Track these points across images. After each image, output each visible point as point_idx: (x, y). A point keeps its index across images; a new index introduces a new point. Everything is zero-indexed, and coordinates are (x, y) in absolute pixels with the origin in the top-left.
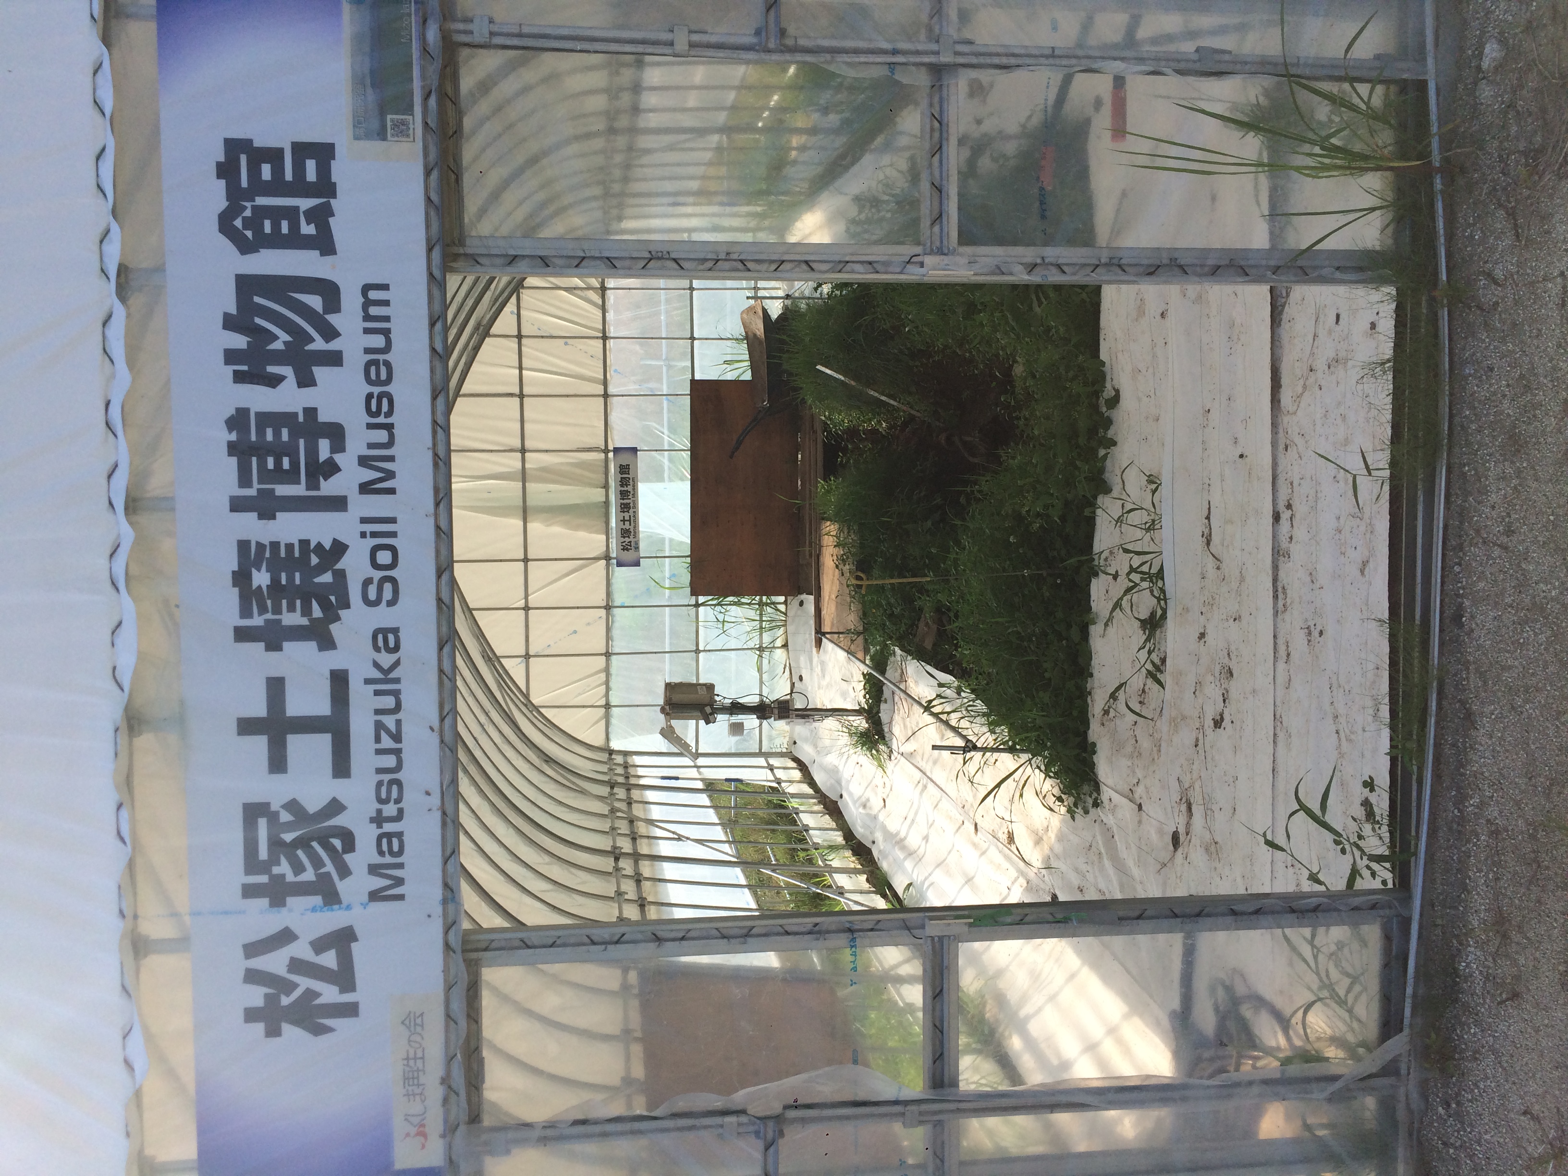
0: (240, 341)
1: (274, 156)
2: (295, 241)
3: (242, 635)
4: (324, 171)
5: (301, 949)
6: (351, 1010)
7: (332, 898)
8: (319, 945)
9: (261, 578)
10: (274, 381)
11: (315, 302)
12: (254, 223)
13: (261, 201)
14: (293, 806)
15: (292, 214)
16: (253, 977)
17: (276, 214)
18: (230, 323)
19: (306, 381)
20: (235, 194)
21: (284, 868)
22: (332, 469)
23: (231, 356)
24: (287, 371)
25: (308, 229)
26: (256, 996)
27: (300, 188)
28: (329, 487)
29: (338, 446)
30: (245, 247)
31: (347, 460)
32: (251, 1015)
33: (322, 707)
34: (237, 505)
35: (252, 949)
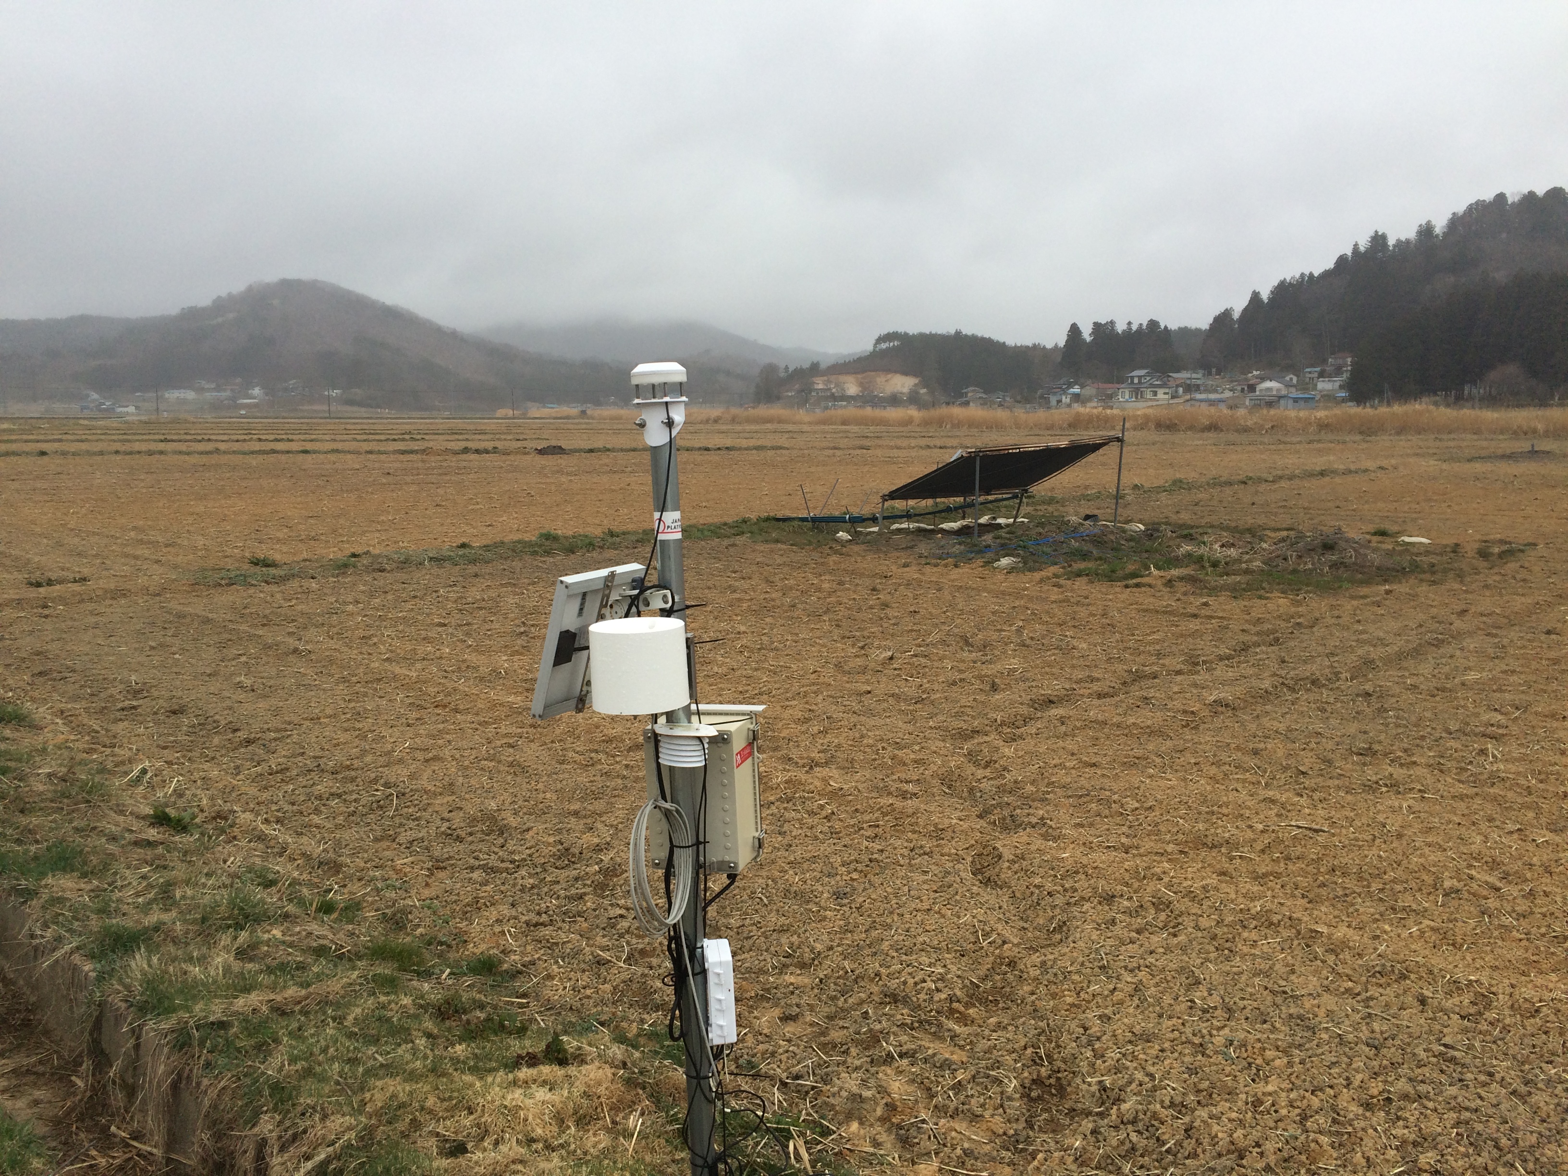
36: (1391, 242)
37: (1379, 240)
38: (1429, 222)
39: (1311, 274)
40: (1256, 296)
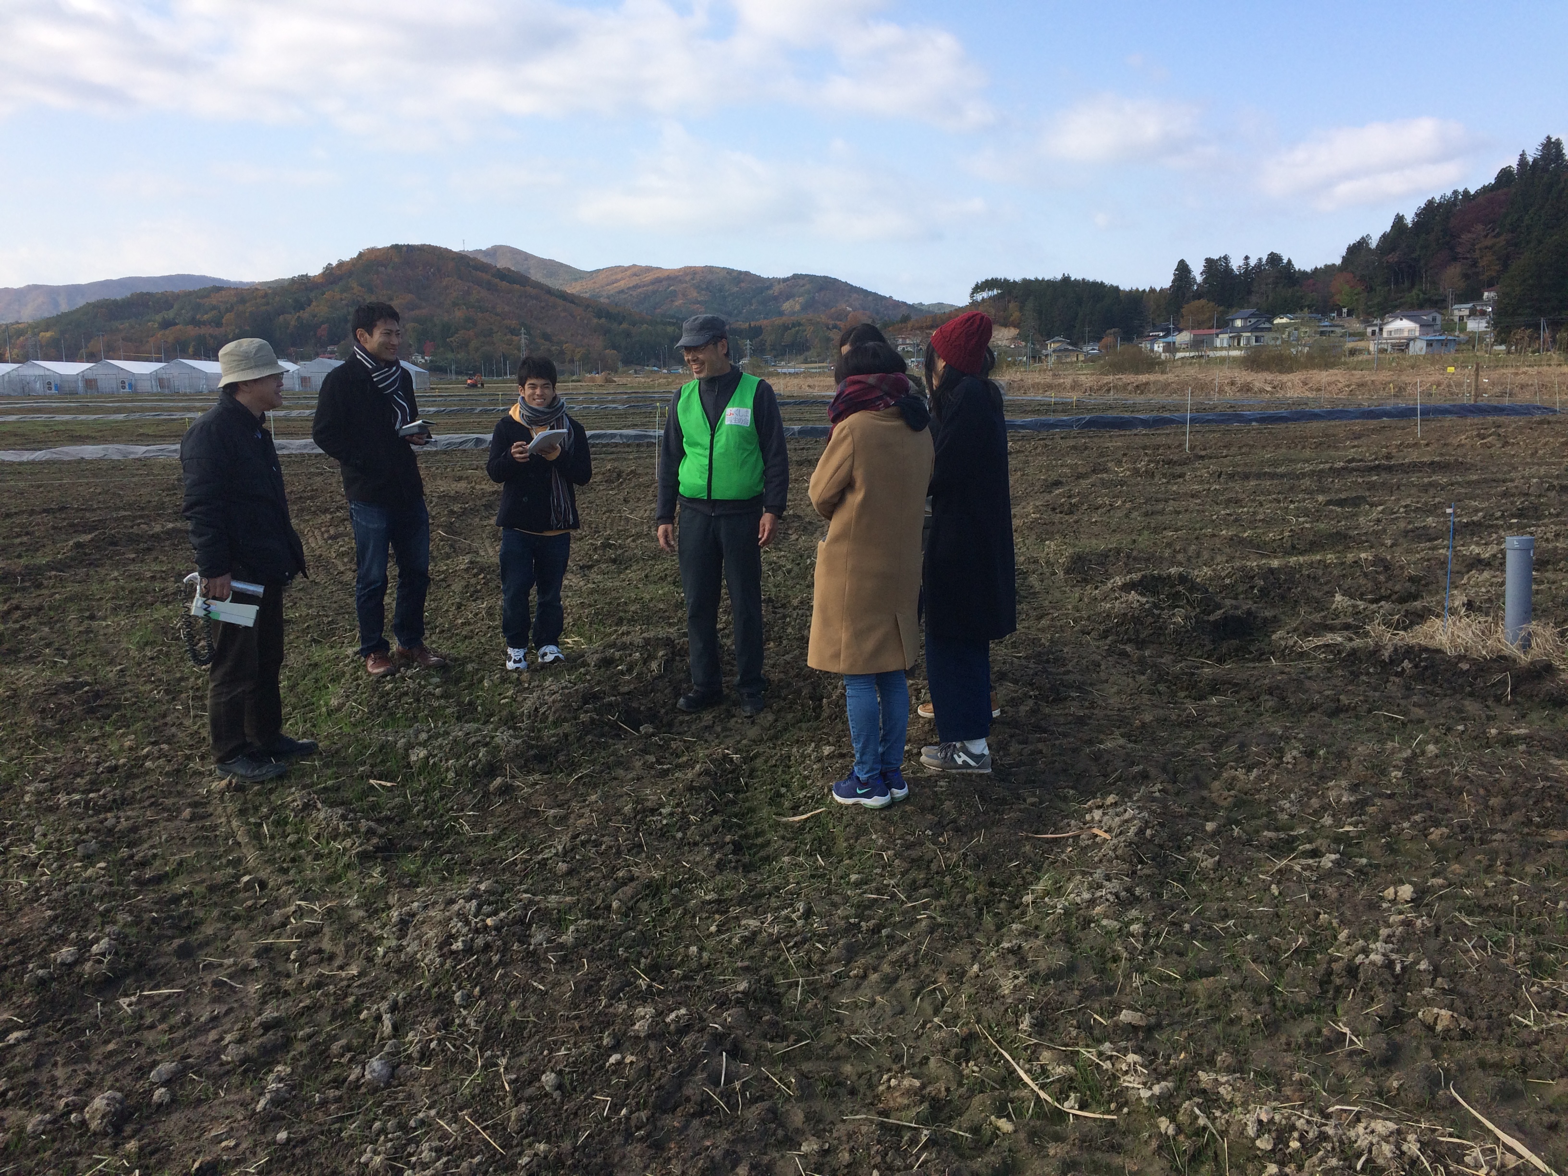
37: (1552, 149)
39: (1466, 191)
40: (1399, 219)
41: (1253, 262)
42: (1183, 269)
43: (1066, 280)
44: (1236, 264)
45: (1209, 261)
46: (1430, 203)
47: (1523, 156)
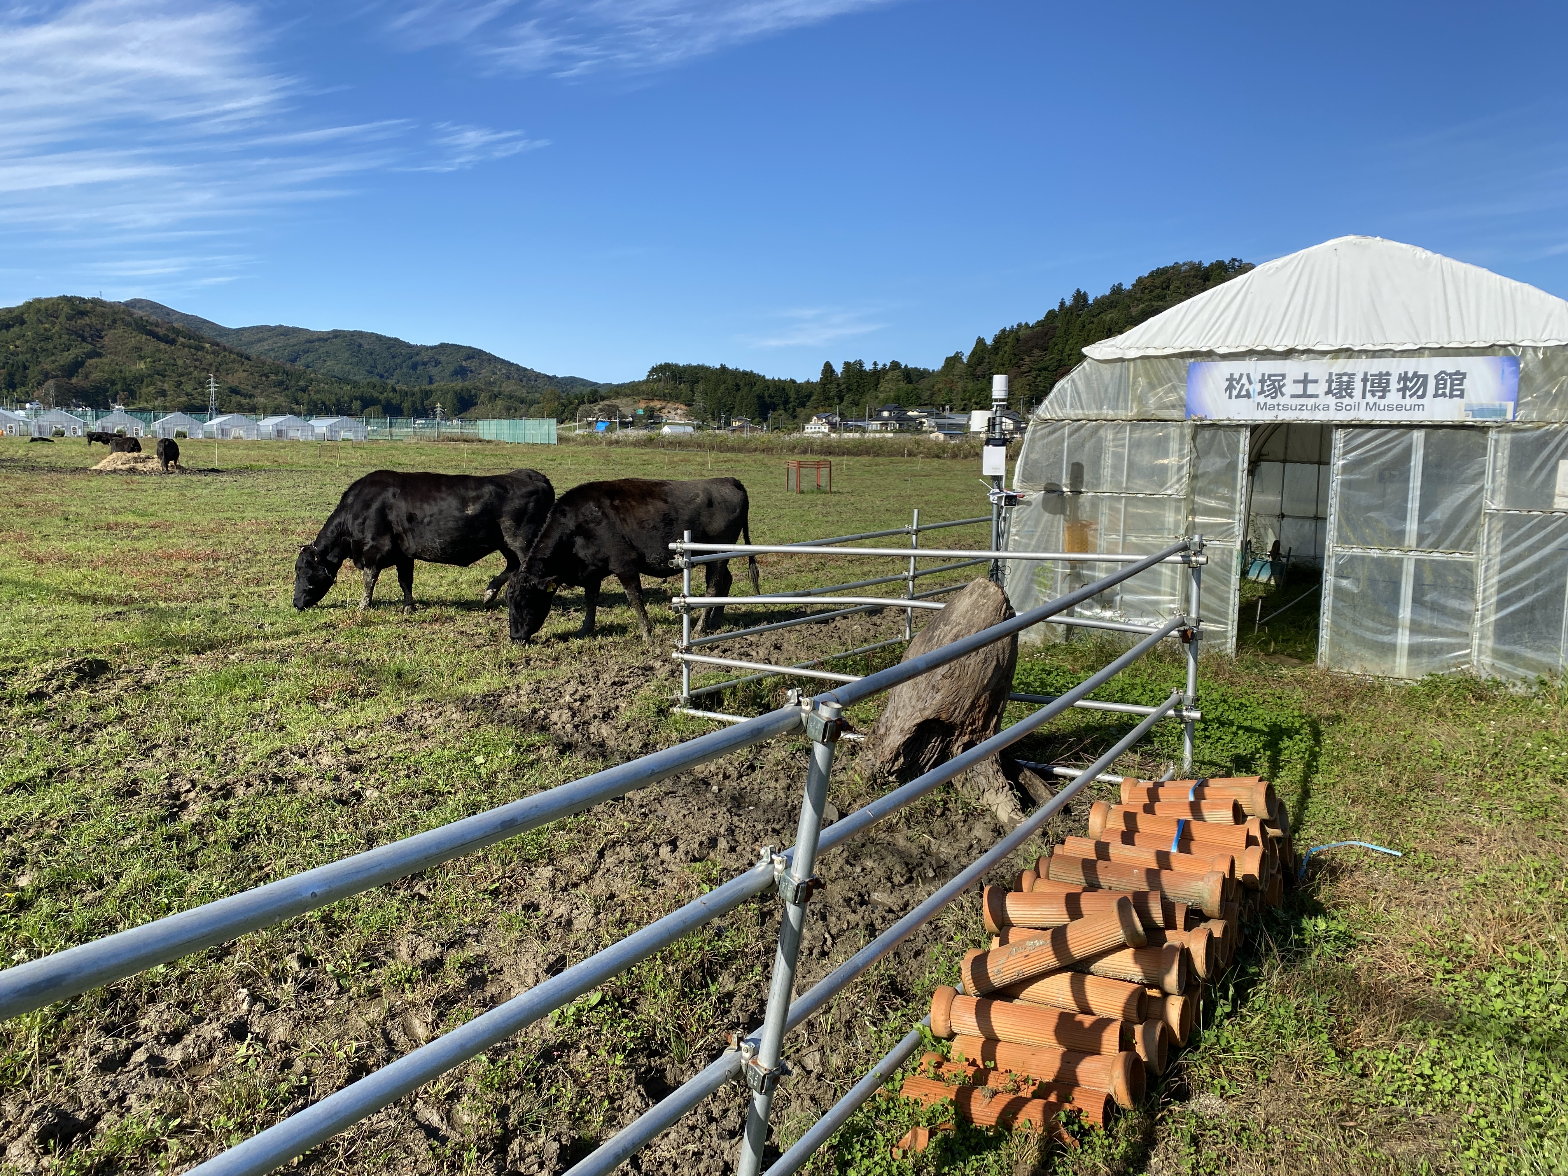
0: (1410, 375)
1: (1461, 384)
2: (1437, 389)
3: (1330, 374)
4: (1457, 396)
5: (1247, 386)
6: (1230, 397)
7: (1259, 394)
8: (1247, 391)
9: (1345, 378)
10: (1399, 382)
11: (1420, 393)
12: (1442, 379)
13: (1449, 381)
14: (1284, 385)
15: (1445, 388)
16: (1241, 375)
17: (1445, 384)
18: (1415, 374)
19: (1399, 390)
20: (1451, 375)
21: (1268, 382)
22: (1374, 395)
23: (1406, 373)
24: (1401, 385)
25: (1440, 392)
26: (1236, 376)
27: (1452, 390)
28: (1368, 395)
29: (1380, 397)
30: (1436, 377)
31: (1376, 399)
32: (1232, 375)
33: (1309, 393)
34: (1366, 374)
35: (1248, 376)
36: (1091, 301)
37: (1080, 297)
38: (1120, 284)
39: (1027, 324)
40: (980, 342)
41: (879, 367)
42: (828, 369)
43: (723, 368)
44: (868, 367)
45: (847, 365)
46: (1004, 331)
47: (1062, 304)
